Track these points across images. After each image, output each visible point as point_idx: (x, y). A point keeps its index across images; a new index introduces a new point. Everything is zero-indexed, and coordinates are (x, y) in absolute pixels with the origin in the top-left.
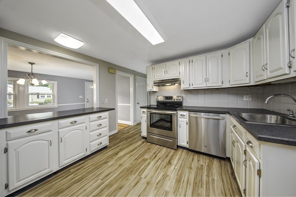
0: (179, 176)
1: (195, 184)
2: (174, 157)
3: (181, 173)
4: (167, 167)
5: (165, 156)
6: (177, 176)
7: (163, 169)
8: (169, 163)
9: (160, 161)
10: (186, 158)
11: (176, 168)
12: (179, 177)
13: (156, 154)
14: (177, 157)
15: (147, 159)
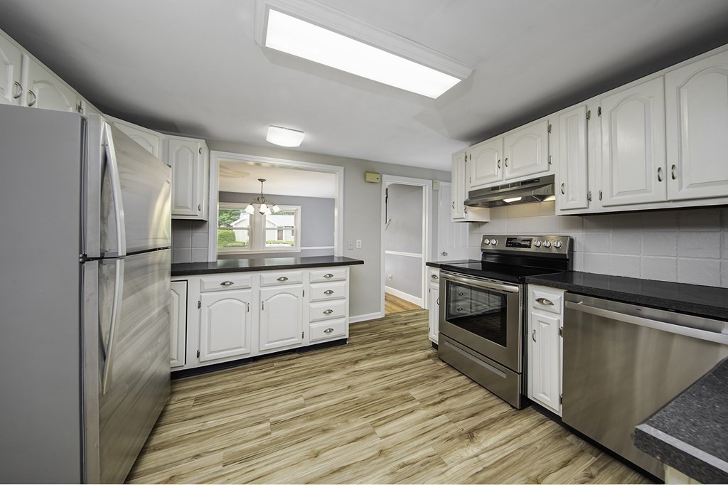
2: (495, 426)
3: (491, 477)
4: (456, 440)
5: (466, 413)
7: (439, 442)
8: (471, 435)
9: (443, 419)
11: (482, 456)
13: (445, 396)
15: (412, 399)
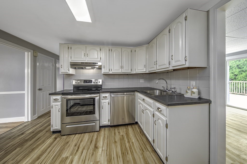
0: (108, 155)
1: (123, 154)
2: (98, 139)
3: (109, 151)
4: (94, 153)
5: (89, 143)
6: (107, 157)
7: (91, 158)
8: (96, 147)
9: (85, 152)
10: (109, 135)
11: (103, 149)
12: (109, 157)
13: (78, 145)
14: (102, 138)
15: (67, 158)
